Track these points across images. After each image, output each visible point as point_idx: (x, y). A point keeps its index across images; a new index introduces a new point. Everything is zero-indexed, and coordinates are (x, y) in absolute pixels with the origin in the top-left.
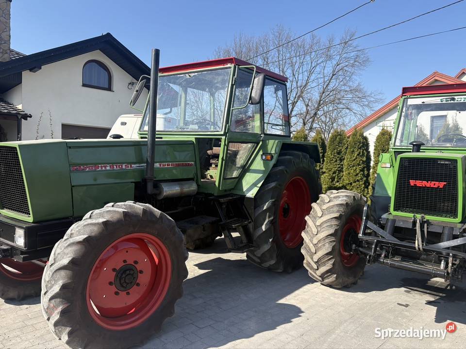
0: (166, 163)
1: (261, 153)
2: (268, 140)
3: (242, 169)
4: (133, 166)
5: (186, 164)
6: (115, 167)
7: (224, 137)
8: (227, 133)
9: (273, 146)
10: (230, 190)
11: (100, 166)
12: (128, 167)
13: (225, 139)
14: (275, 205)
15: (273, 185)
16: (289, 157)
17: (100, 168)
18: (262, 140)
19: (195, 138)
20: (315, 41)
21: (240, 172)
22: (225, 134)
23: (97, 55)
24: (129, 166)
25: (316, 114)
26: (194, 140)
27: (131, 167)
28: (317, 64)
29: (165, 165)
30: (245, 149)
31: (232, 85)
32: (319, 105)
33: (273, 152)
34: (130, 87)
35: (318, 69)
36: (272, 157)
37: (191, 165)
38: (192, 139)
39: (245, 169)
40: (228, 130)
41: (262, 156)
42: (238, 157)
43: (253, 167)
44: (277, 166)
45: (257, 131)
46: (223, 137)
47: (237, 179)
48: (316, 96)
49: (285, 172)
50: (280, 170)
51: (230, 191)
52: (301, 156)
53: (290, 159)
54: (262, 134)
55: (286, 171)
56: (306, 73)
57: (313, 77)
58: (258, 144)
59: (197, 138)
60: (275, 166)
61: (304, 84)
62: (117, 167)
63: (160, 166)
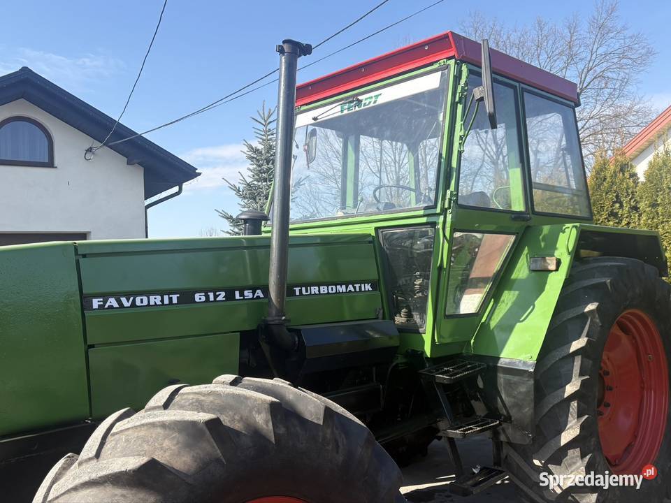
23: (22, 108)
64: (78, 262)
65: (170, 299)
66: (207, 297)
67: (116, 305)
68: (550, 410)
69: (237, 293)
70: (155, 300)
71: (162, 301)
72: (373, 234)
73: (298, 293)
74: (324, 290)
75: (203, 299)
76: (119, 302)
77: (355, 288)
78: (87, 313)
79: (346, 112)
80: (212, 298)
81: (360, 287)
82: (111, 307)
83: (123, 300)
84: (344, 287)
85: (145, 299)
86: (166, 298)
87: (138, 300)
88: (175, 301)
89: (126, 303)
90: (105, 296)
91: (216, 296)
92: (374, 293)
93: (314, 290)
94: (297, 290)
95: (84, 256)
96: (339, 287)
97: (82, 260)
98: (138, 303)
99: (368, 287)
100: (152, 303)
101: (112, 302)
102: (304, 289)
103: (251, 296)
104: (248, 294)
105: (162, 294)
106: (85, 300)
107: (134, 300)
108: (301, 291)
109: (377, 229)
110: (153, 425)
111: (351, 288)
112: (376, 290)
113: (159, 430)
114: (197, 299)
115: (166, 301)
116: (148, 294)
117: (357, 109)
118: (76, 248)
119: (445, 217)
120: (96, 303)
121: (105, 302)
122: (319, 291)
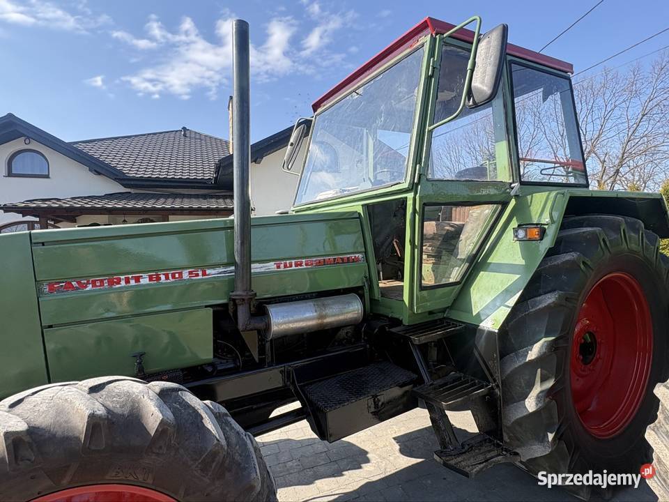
0: (293, 261)
1: (514, 224)
2: (531, 194)
3: (467, 264)
4: (208, 272)
5: (342, 259)
6: (163, 277)
7: (412, 194)
8: (417, 184)
9: (544, 208)
10: (444, 310)
11: (122, 277)
12: (197, 275)
13: (414, 199)
14: (556, 349)
15: (549, 299)
16: (589, 229)
17: (123, 283)
18: (516, 196)
19: (363, 205)
20: (610, 77)
21: (464, 270)
22: (413, 187)
24: (200, 273)
25: (617, 172)
26: (360, 210)
27: (204, 274)
28: (615, 106)
29: (291, 266)
30: (477, 218)
31: (429, 78)
32: (623, 159)
33: (546, 219)
35: (617, 112)
36: (543, 233)
37: (356, 260)
38: (358, 208)
39: (476, 264)
40: (419, 178)
41: (516, 230)
42: (462, 237)
43: (494, 259)
44: (558, 254)
45: (504, 175)
46: (410, 196)
47: (459, 287)
48: (616, 150)
49: (582, 266)
50: (567, 262)
51: (444, 312)
52: (623, 226)
53: (593, 233)
54: (513, 182)
55: (584, 263)
56: (598, 121)
57: (608, 125)
58: (505, 204)
59: (365, 205)
60: (551, 253)
61: (596, 136)
62: (167, 278)
63: (278, 267)
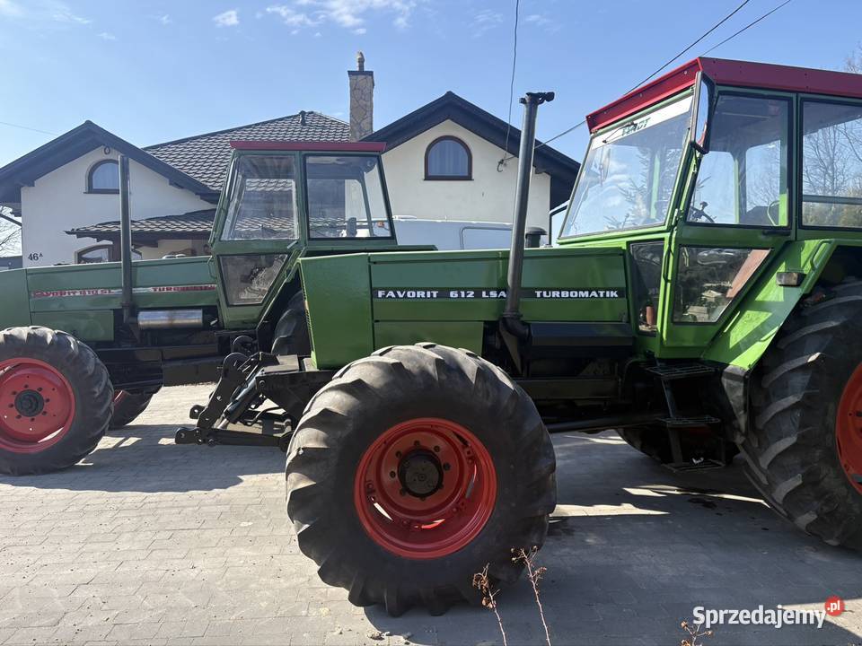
23: (447, 128)
34: (501, 167)
64: (370, 267)
65: (432, 294)
66: (460, 294)
67: (393, 296)
68: (773, 417)
69: (484, 293)
70: (421, 294)
71: (426, 295)
72: (624, 247)
73: (539, 295)
74: (565, 294)
75: (456, 295)
76: (396, 294)
77: (599, 294)
78: (375, 300)
79: (625, 135)
80: (463, 296)
81: (605, 294)
82: (390, 297)
83: (399, 293)
84: (587, 293)
85: (414, 293)
86: (429, 293)
87: (409, 293)
88: (435, 296)
89: (401, 296)
90: (387, 290)
91: (466, 294)
92: (620, 299)
93: (555, 294)
94: (538, 293)
95: (375, 263)
96: (581, 293)
97: (373, 266)
98: (409, 296)
99: (614, 294)
100: (418, 296)
101: (391, 294)
102: (545, 293)
103: (495, 295)
104: (493, 294)
105: (426, 290)
106: (373, 292)
107: (406, 293)
108: (541, 294)
109: (628, 243)
110: (368, 363)
111: (594, 294)
112: (623, 296)
113: (372, 367)
114: (452, 296)
115: (429, 296)
116: (416, 290)
117: (633, 132)
118: (369, 258)
119: (672, 234)
120: (380, 294)
121: (386, 294)
122: (560, 295)
